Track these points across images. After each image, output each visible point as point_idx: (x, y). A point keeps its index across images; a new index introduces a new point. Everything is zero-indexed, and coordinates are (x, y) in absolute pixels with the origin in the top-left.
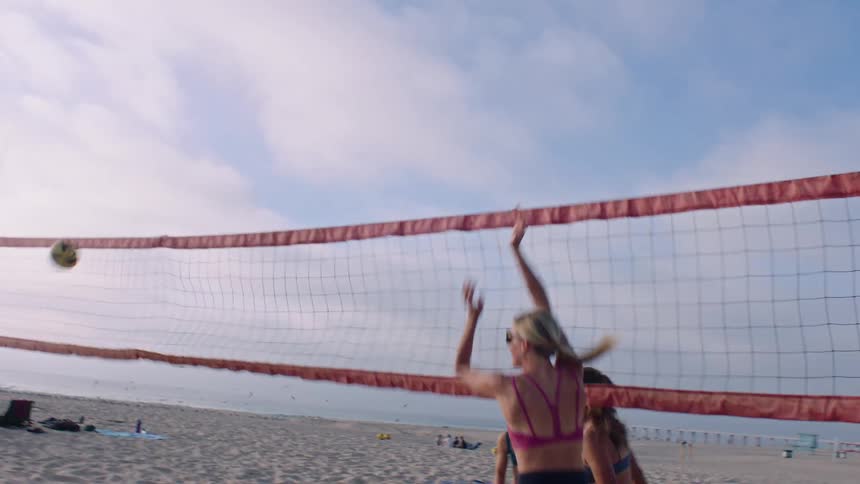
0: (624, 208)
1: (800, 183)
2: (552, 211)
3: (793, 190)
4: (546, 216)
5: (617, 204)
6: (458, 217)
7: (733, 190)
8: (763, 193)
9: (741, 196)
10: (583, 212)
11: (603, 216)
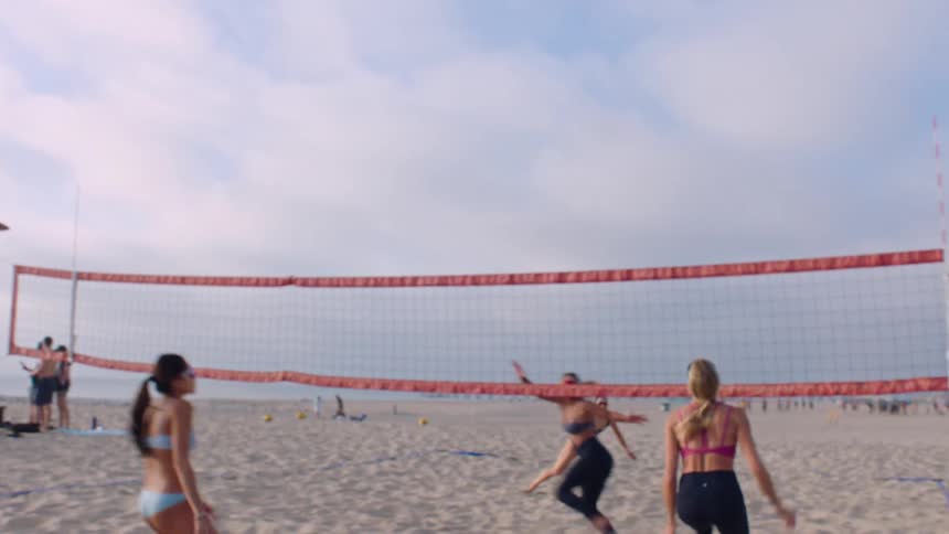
0: (669, 273)
1: (773, 263)
2: (622, 272)
3: (768, 268)
4: (617, 276)
5: (664, 270)
6: (554, 274)
7: (736, 266)
8: (752, 268)
9: (739, 269)
10: (643, 274)
11: (656, 278)
